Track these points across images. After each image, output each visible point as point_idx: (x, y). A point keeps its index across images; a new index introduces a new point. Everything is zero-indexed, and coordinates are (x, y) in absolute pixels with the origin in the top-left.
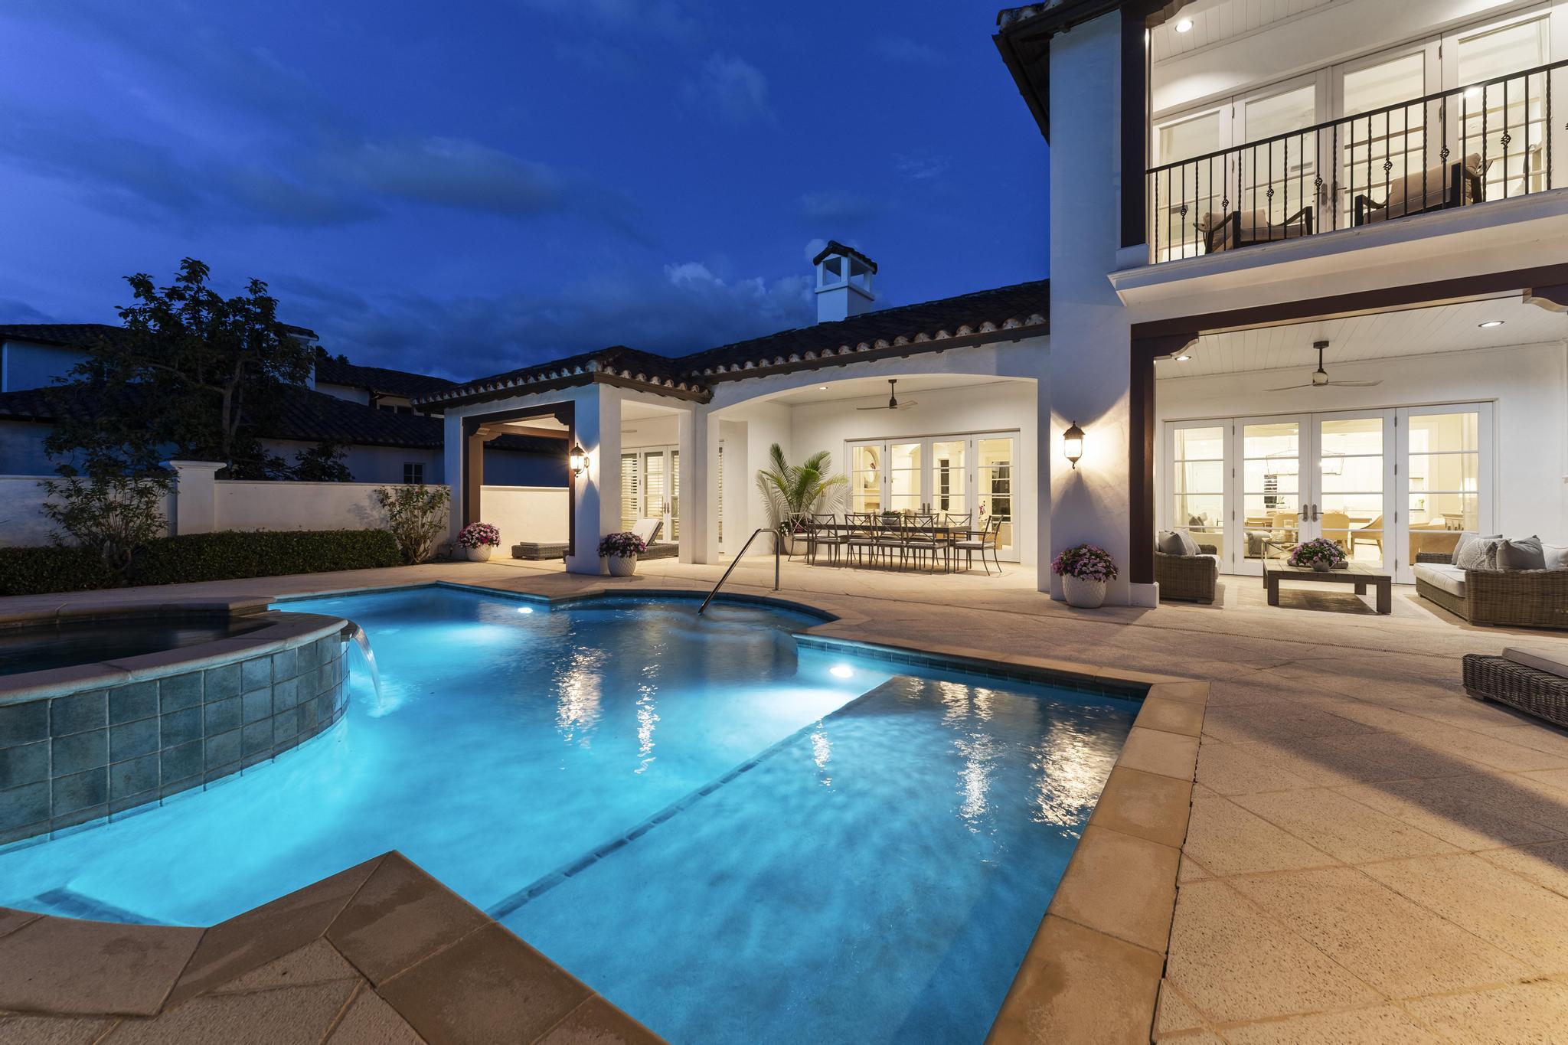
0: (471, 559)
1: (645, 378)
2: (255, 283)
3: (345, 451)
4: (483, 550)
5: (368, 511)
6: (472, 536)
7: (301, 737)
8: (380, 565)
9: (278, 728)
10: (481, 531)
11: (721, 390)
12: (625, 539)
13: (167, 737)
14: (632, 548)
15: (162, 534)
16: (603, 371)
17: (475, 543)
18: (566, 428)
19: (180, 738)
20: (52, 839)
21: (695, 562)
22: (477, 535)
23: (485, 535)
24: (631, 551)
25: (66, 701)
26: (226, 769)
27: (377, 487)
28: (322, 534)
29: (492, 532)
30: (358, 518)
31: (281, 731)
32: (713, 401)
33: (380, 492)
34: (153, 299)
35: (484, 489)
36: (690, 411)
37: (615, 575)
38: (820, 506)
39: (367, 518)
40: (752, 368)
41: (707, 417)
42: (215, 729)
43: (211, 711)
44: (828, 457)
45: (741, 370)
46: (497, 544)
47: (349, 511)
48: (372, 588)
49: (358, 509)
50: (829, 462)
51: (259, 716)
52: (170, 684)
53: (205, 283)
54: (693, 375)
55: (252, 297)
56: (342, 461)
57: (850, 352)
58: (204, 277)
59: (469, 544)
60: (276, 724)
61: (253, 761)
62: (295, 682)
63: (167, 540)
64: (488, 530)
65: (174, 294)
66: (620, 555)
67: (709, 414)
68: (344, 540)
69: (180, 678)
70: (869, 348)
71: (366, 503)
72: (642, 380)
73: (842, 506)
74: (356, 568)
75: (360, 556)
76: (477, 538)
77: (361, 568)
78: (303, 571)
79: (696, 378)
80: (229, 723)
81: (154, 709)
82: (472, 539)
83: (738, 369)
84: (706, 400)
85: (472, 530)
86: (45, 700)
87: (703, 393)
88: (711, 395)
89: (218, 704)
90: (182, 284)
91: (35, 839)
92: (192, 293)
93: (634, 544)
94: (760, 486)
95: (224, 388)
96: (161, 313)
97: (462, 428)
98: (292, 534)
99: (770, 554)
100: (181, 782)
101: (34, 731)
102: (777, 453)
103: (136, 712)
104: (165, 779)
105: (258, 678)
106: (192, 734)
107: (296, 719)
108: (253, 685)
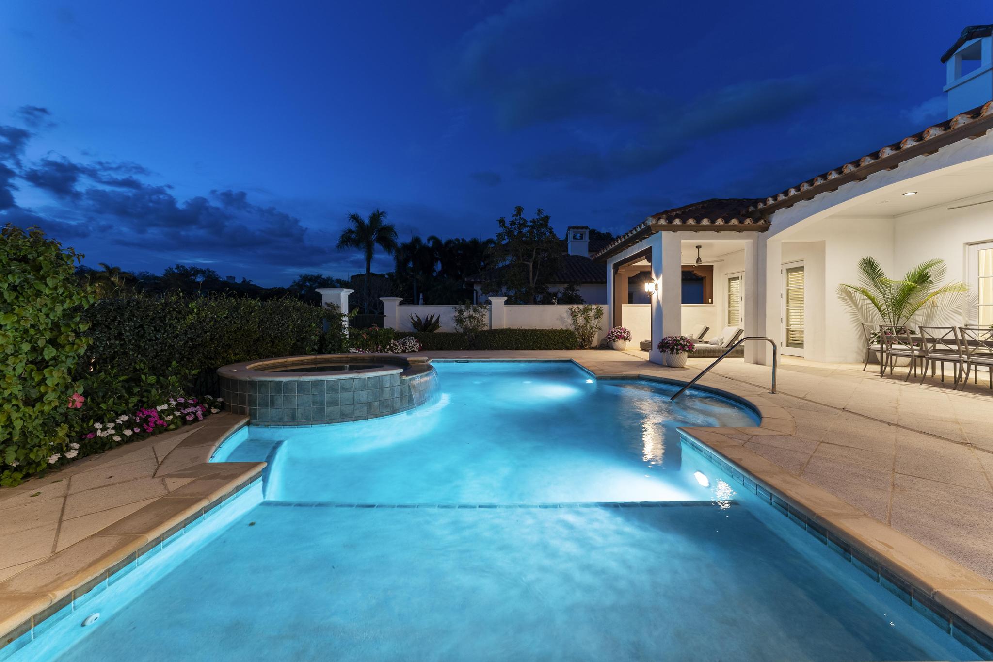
0: (614, 348)
1: (695, 221)
2: (539, 210)
3: (578, 287)
4: (620, 343)
5: (566, 319)
6: (613, 335)
7: (369, 417)
8: (567, 348)
9: (356, 410)
10: (618, 332)
11: (777, 218)
12: (674, 341)
13: (314, 403)
14: (679, 347)
15: (486, 328)
16: (657, 223)
17: (614, 339)
18: (650, 264)
19: (318, 404)
20: (283, 428)
21: (757, 363)
22: (616, 334)
23: (620, 334)
24: (678, 350)
25: (287, 383)
26: (334, 421)
27: (570, 306)
28: (541, 331)
29: (625, 332)
30: (561, 323)
31: (358, 411)
32: (771, 229)
33: (571, 309)
34: (505, 227)
35: (624, 306)
36: (752, 240)
37: (670, 366)
38: (930, 316)
39: (565, 323)
40: (796, 193)
41: (766, 242)
42: (330, 404)
43: (328, 397)
44: (940, 266)
45: (787, 198)
46: (629, 340)
47: (557, 319)
48: (538, 359)
49: (561, 318)
50: (944, 270)
51: (348, 403)
52: (315, 383)
53: (523, 215)
54: (750, 210)
55: (538, 217)
56: (578, 293)
57: (894, 152)
58: (522, 213)
59: (612, 339)
60: (355, 408)
61: (345, 420)
62: (366, 392)
63: (487, 331)
64: (622, 332)
65: (513, 223)
66: (669, 352)
67: (768, 240)
68: (550, 334)
69: (318, 382)
70: (917, 141)
71: (565, 315)
72: (693, 223)
73: (960, 317)
74: (556, 349)
75: (558, 343)
76: (616, 336)
77: (558, 349)
78: (533, 349)
79: (753, 212)
80: (334, 403)
81: (309, 391)
82: (613, 336)
83: (784, 198)
84: (764, 229)
85: (613, 331)
86: (282, 382)
87: (759, 223)
88: (768, 224)
89: (331, 394)
90: (514, 218)
91: (279, 427)
92: (519, 221)
93: (681, 344)
94: (843, 299)
95: (530, 262)
96: (510, 233)
97: (612, 270)
98: (529, 330)
99: (858, 362)
100: (318, 421)
101: (279, 391)
102: (870, 267)
103: (304, 391)
104: (313, 418)
105: (347, 387)
106: (322, 403)
107: (366, 408)
108: (345, 390)
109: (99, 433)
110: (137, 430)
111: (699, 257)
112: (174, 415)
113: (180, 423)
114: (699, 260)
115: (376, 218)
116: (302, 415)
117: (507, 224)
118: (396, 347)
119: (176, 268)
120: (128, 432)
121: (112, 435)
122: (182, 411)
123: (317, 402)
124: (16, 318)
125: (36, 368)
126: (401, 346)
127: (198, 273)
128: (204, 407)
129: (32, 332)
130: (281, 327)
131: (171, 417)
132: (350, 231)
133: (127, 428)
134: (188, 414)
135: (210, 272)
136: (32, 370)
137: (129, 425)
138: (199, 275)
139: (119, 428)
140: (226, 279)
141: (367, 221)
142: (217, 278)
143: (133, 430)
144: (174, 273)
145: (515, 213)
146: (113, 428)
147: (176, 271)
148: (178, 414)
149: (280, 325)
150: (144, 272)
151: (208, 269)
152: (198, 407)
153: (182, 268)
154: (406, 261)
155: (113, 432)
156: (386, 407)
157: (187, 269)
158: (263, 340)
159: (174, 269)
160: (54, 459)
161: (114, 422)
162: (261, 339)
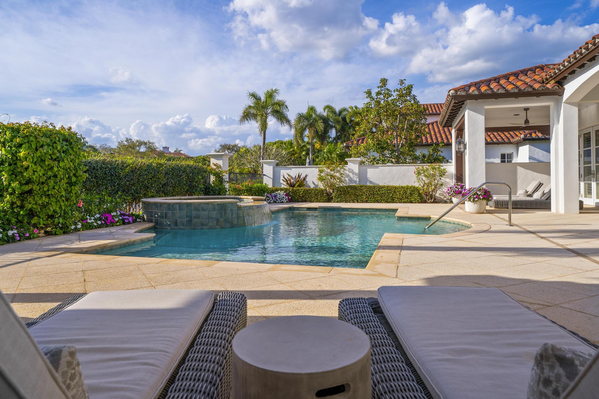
2: (402, 81)
11: (568, 87)
16: (457, 94)
19: (189, 218)
26: (197, 227)
31: (211, 223)
34: (372, 97)
37: (470, 212)
42: (195, 217)
43: (194, 213)
51: (205, 218)
52: (187, 205)
53: (387, 86)
55: (402, 87)
58: (386, 84)
60: (209, 221)
61: (203, 228)
62: (215, 212)
69: (189, 205)
72: (490, 92)
81: (184, 210)
86: (171, 204)
87: (553, 89)
89: (196, 212)
90: (380, 89)
92: (384, 92)
96: (376, 102)
103: (182, 210)
104: (186, 225)
105: (205, 208)
106: (191, 217)
107: (215, 221)
108: (203, 210)
109: (88, 221)
110: (103, 222)
111: (527, 119)
112: (119, 218)
113: (121, 223)
114: (527, 121)
115: (270, 95)
116: (180, 223)
117: (374, 95)
118: (269, 199)
119: (126, 141)
120: (99, 222)
121: (93, 222)
122: (123, 217)
123: (188, 216)
124: (65, 164)
125: (69, 186)
126: (273, 198)
127: (141, 144)
128: (133, 218)
129: (68, 170)
130: (179, 177)
131: (118, 219)
132: (250, 107)
133: (99, 220)
134: (126, 219)
135: (150, 143)
136: (68, 187)
137: (100, 219)
138: (142, 147)
139: (95, 219)
140: (162, 149)
141: (263, 98)
142: (155, 148)
143: (101, 222)
144: (124, 146)
145: (381, 84)
146: (94, 220)
147: (126, 143)
148: (121, 218)
149: (178, 176)
150: (103, 145)
151: (148, 141)
152: (130, 217)
153: (130, 141)
154: (303, 130)
155: (94, 221)
156: (228, 222)
157: (133, 142)
158: (168, 185)
159: (124, 142)
160: (73, 227)
161: (94, 217)
162: (166, 184)
